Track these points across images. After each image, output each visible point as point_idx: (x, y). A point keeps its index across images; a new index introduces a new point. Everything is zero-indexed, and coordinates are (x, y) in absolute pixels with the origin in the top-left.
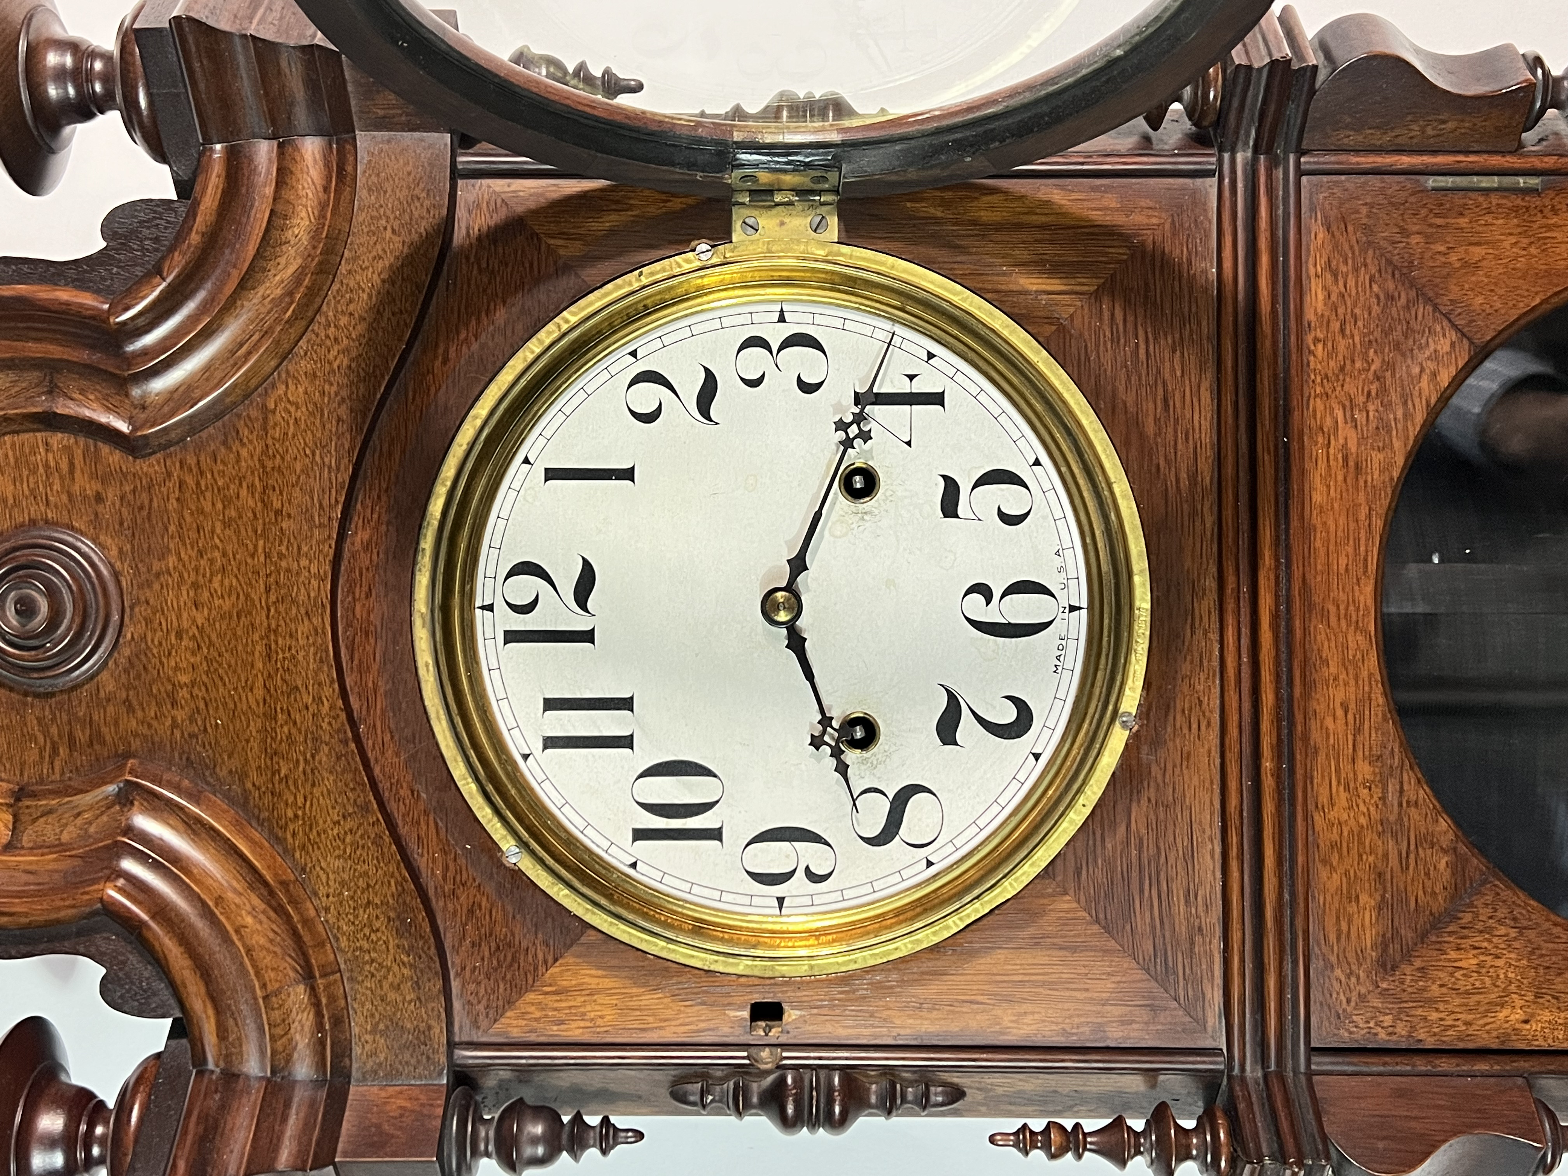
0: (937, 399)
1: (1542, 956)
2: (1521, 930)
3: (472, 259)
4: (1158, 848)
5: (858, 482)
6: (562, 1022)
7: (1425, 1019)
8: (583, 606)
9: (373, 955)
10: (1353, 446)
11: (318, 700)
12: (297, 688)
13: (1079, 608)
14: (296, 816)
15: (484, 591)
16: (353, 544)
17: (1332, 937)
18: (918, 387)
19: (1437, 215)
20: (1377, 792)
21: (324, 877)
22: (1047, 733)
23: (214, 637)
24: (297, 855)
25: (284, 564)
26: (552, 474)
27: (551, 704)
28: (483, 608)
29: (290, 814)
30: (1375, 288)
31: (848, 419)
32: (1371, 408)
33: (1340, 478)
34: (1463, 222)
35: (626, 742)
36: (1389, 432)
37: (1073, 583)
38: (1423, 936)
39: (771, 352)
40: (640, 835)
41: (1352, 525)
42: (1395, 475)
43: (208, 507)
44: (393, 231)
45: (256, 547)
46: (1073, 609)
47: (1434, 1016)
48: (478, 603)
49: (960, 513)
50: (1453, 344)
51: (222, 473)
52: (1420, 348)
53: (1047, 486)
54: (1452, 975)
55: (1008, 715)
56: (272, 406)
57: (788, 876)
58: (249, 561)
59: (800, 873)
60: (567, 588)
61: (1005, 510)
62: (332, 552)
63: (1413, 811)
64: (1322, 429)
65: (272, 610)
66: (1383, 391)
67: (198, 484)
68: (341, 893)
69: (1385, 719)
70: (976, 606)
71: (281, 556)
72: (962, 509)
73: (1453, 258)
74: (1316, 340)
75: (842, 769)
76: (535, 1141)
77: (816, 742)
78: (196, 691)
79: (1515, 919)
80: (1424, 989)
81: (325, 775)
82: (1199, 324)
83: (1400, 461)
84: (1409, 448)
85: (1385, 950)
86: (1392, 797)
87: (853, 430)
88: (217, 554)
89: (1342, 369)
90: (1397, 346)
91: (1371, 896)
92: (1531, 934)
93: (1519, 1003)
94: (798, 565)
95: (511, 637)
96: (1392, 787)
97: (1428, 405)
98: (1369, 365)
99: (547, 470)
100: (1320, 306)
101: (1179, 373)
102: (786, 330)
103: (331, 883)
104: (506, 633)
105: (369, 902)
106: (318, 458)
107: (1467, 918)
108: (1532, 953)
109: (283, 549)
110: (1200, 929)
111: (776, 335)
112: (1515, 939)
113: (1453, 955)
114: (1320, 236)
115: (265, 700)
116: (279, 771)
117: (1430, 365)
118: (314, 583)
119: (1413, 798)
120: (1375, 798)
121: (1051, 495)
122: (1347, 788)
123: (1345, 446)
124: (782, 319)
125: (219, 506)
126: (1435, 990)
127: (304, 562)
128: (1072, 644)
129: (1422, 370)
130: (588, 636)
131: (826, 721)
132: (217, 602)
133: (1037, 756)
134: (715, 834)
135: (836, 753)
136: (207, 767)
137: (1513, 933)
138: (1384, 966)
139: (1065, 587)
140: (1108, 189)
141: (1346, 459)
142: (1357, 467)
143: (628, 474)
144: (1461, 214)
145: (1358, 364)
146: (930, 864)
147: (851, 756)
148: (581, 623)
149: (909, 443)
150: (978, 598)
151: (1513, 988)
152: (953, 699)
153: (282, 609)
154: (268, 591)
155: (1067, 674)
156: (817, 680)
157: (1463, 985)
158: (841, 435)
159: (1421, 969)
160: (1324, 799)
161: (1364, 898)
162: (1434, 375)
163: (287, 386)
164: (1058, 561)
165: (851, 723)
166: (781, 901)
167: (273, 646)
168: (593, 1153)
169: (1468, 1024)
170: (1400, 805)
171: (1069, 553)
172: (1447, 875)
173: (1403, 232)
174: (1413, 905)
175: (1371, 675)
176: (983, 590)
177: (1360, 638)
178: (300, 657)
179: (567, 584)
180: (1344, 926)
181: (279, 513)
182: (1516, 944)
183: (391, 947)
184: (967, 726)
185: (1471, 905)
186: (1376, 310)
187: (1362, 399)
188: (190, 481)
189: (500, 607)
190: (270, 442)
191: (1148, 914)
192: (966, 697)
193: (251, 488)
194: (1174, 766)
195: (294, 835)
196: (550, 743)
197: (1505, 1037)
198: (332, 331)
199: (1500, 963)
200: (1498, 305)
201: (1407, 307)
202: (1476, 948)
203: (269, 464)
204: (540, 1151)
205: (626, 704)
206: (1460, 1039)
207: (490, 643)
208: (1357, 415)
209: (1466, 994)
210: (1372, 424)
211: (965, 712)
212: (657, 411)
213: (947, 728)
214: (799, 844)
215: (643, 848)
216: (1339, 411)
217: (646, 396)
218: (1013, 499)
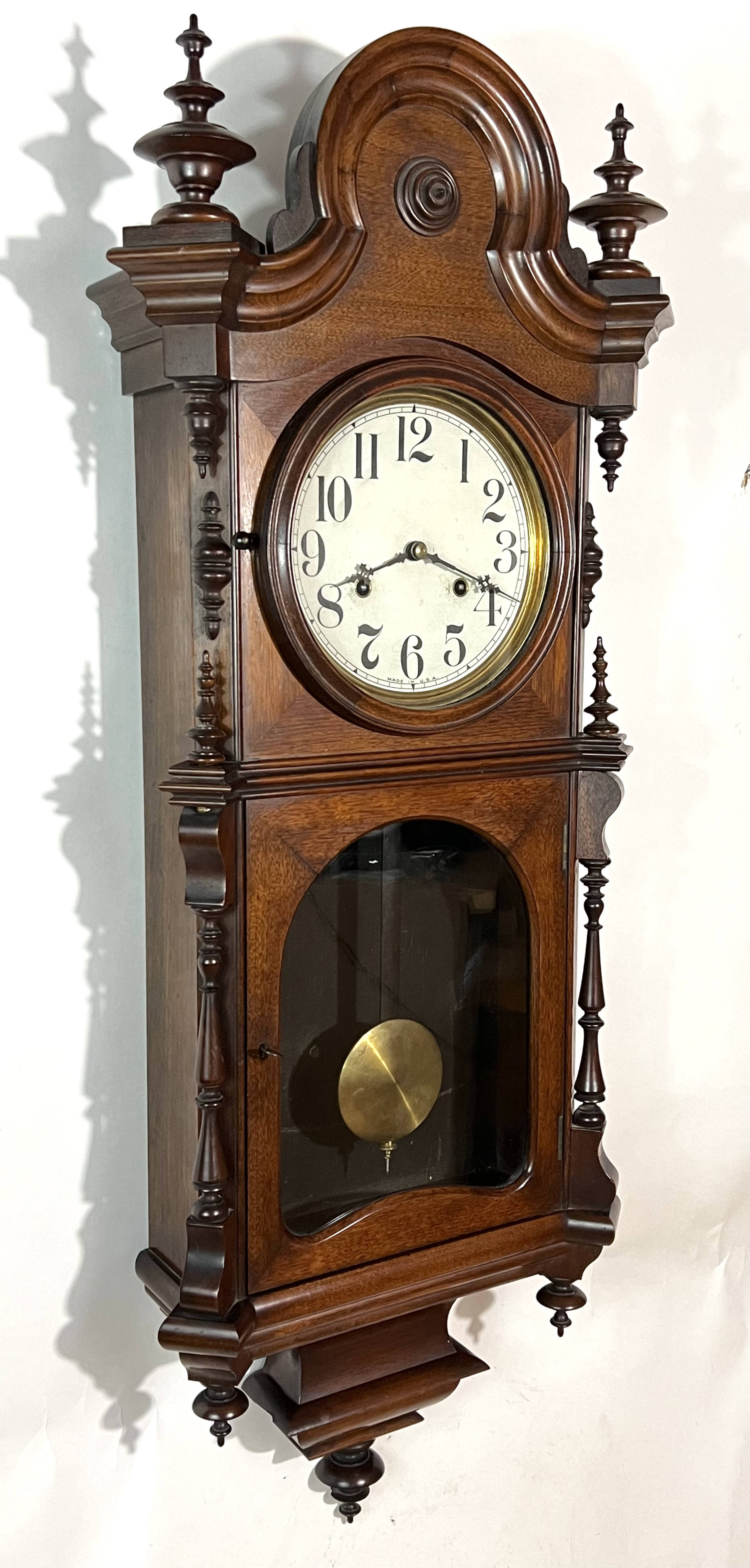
0: (492, 623)
1: (285, 902)
2: (295, 891)
4: (325, 727)
5: (461, 587)
7: (258, 852)
8: (413, 456)
9: (286, 346)
10: (477, 801)
11: (390, 327)
12: (395, 317)
13: (413, 688)
14: (344, 312)
15: (421, 408)
16: (444, 348)
17: (291, 807)
18: (496, 613)
19: (555, 829)
20: (348, 823)
21: (318, 324)
22: (365, 675)
23: (415, 279)
24: (328, 312)
25: (444, 316)
26: (465, 443)
27: (374, 437)
28: (414, 408)
29: (345, 309)
30: (531, 806)
32: (490, 808)
33: (465, 797)
34: (552, 840)
35: (359, 475)
36: (481, 816)
37: (422, 685)
38: (292, 848)
39: (510, 547)
40: (321, 479)
41: (447, 804)
42: (467, 821)
43: (466, 281)
45: (450, 303)
46: (413, 685)
47: (260, 857)
48: (417, 405)
49: (449, 634)
50: (511, 840)
51: (479, 290)
52: (510, 826)
53: (460, 672)
54: (277, 862)
55: (371, 658)
56: (504, 316)
57: (305, 553)
58: (446, 299)
59: (307, 559)
60: (420, 448)
61: (450, 653)
62: (448, 339)
63: (341, 839)
64: (483, 788)
65: (426, 309)
66: (495, 813)
67: (474, 278)
68: (312, 332)
69: (376, 824)
70: (413, 642)
71: (447, 315)
72: (451, 635)
73: (540, 837)
74: (513, 783)
76: (202, 423)
78: (394, 267)
79: (299, 888)
80: (270, 851)
81: (361, 329)
82: (520, 734)
83: (471, 822)
84: (477, 825)
85: (287, 831)
86: (347, 829)
87: (485, 584)
88: (447, 284)
89: (503, 795)
90: (511, 817)
91: (309, 823)
92: (294, 895)
93: (266, 894)
94: (435, 559)
95: (402, 420)
96: (350, 829)
97: (490, 832)
98: (505, 806)
99: (467, 441)
100: (525, 783)
101: (503, 726)
102: (518, 553)
103: (316, 328)
104: (404, 418)
105: (308, 346)
106: (484, 336)
107: (299, 867)
108: (286, 897)
109: (450, 316)
110: (292, 748)
111: (516, 549)
112: (292, 889)
113: (285, 863)
114: (549, 782)
115: (390, 301)
116: (362, 306)
117: (504, 832)
118: (437, 330)
119: (346, 839)
120: (346, 822)
121: (456, 674)
122: (350, 810)
123: (475, 798)
124: (522, 552)
125: (466, 287)
126: (270, 855)
127: (445, 325)
128: (399, 686)
129: (502, 828)
130: (401, 458)
131: (372, 572)
132: (430, 282)
133: (355, 671)
134: (321, 518)
135: (358, 576)
136: (364, 270)
137: (294, 888)
138: (280, 831)
139: (422, 682)
140: (566, 693)
141: (471, 799)
142: (467, 804)
143: (464, 480)
144: (554, 839)
145: (504, 802)
146: (312, 621)
147: (354, 585)
148: (407, 455)
149: (475, 610)
150: (416, 643)
151: (272, 890)
152: (378, 631)
153: (427, 313)
154: (434, 307)
155: (387, 684)
156: (387, 567)
157: (273, 868)
158: (484, 579)
159: (278, 847)
160: (345, 799)
161: (307, 820)
162: (500, 833)
163: (511, 324)
164: (431, 678)
165: (368, 584)
166: (296, 549)
167: (412, 308)
168: (195, 452)
169: (257, 872)
170: (343, 833)
171: (434, 683)
172: (316, 856)
173: (550, 815)
174: (305, 842)
175: (393, 816)
176: (419, 645)
177: (407, 810)
178: (408, 320)
179: (422, 448)
180: (296, 812)
181: (463, 315)
182: (289, 890)
183: (290, 355)
184: (365, 639)
185: (304, 868)
186: (523, 807)
187: (492, 804)
188: (476, 274)
189: (414, 415)
190: (490, 314)
191: (298, 723)
192: (378, 638)
193: (473, 303)
194: (357, 733)
195: (336, 310)
196: (359, 436)
197: (252, 889)
198: (530, 346)
199: (282, 884)
200: (525, 857)
201: (523, 820)
202: (288, 872)
203: (482, 312)
204: (197, 425)
205: (374, 475)
206: (251, 868)
207: (400, 410)
208: (487, 802)
209: (269, 869)
210: (483, 809)
211: (372, 638)
212: (488, 494)
213: (365, 630)
214: (317, 559)
215: (316, 481)
216: (488, 795)
217: (494, 489)
218: (454, 657)
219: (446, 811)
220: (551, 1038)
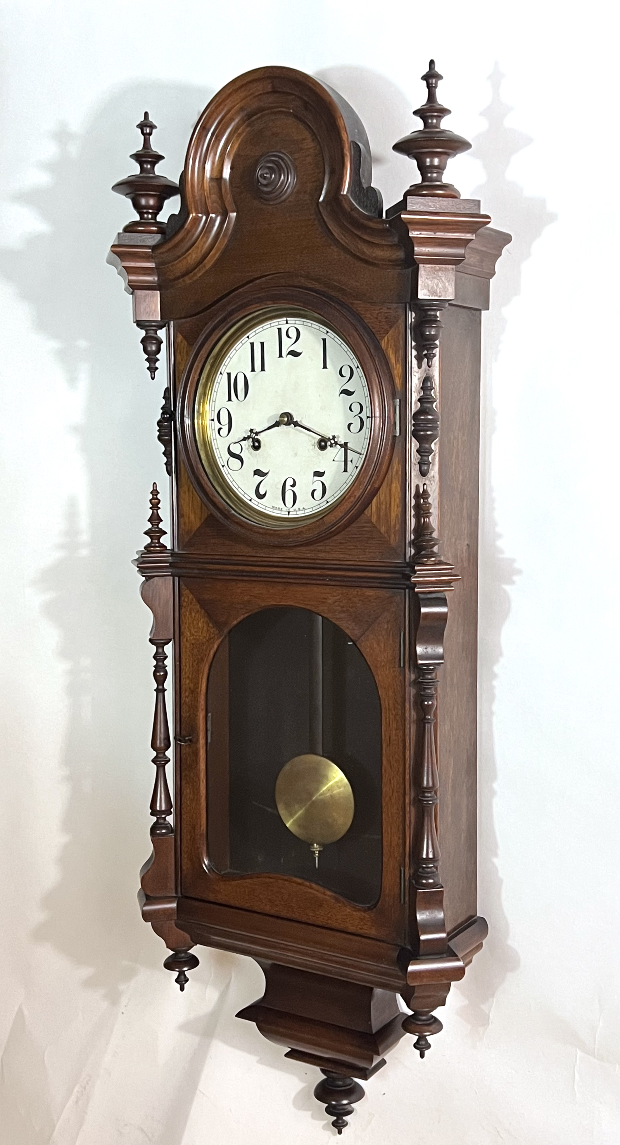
0: (345, 470)
2: (207, 641)
3: (381, 311)
5: (322, 444)
6: (180, 353)
8: (289, 354)
10: (329, 601)
11: (252, 271)
12: (256, 264)
13: (289, 515)
15: (291, 320)
18: (349, 463)
19: (393, 633)
20: (240, 601)
22: (257, 503)
23: (269, 235)
24: (214, 268)
25: (288, 256)
26: (324, 340)
27: (262, 344)
28: (287, 321)
30: (372, 611)
31: (336, 440)
33: (320, 597)
34: (391, 642)
35: (253, 370)
36: (334, 613)
37: (295, 513)
38: (206, 611)
39: (359, 414)
40: (229, 375)
41: (308, 599)
43: (303, 229)
44: (381, 284)
45: (292, 246)
46: (289, 512)
47: (188, 614)
48: (288, 319)
50: (356, 635)
51: (312, 233)
52: (355, 624)
53: (321, 505)
54: (197, 620)
55: (262, 492)
56: (332, 247)
57: (220, 422)
58: (289, 245)
59: (221, 426)
60: (294, 348)
61: (316, 491)
63: (236, 612)
64: (333, 592)
65: (276, 254)
66: (344, 612)
67: (310, 225)
68: (205, 284)
69: (258, 605)
70: (290, 482)
71: (290, 255)
72: (316, 478)
73: (381, 637)
74: (358, 592)
75: (244, 439)
76: (150, 347)
77: (251, 431)
78: (255, 231)
80: (194, 611)
81: (234, 276)
82: (363, 555)
86: (239, 606)
87: (333, 442)
88: (290, 234)
89: (350, 599)
94: (296, 424)
95: (280, 330)
96: (242, 606)
97: (340, 626)
98: (351, 608)
99: (325, 339)
100: (367, 593)
101: (349, 548)
102: (364, 419)
103: (208, 280)
104: (281, 328)
105: (203, 292)
107: (211, 625)
108: (203, 644)
109: (292, 256)
110: (206, 547)
111: (363, 415)
113: (202, 620)
114: (387, 595)
115: (252, 254)
116: (235, 261)
117: (351, 628)
118: (283, 267)
121: (319, 506)
122: (241, 593)
123: (329, 599)
124: (368, 417)
125: (303, 233)
126: (193, 614)
127: (289, 263)
128: (279, 512)
129: (350, 625)
130: (281, 356)
131: (257, 434)
132: (278, 235)
133: (250, 500)
134: (230, 399)
135: (249, 437)
136: (235, 237)
137: (207, 638)
138: (199, 600)
139: (295, 510)
140: (401, 527)
141: (325, 599)
143: (325, 367)
144: (393, 641)
145: (351, 605)
146: (223, 466)
147: (250, 442)
148: (284, 353)
149: (334, 460)
150: (292, 483)
151: (195, 637)
152: (266, 474)
153: (276, 257)
154: (281, 252)
155: (271, 510)
156: (268, 430)
158: (331, 438)
159: (198, 610)
160: (238, 586)
162: (348, 628)
163: (337, 252)
164: (301, 508)
165: (258, 441)
166: (213, 420)
167: (266, 255)
168: (148, 365)
169: (186, 623)
170: (237, 608)
171: (303, 512)
172: (220, 620)
174: (214, 610)
175: (270, 602)
176: (294, 485)
177: (279, 600)
178: (263, 264)
179: (296, 348)
180: (208, 589)
181: (302, 253)
183: (193, 300)
184: (258, 479)
185: (214, 627)
186: (366, 611)
187: (342, 604)
188: (310, 223)
189: (288, 326)
190: (322, 248)
191: (209, 532)
192: (267, 478)
193: (308, 243)
195: (219, 267)
196: (252, 344)
197: (184, 634)
198: (353, 266)
199: (200, 634)
200: (367, 650)
201: (367, 621)
202: (203, 627)
203: (316, 248)
204: (147, 349)
205: (263, 369)
206: (182, 620)
207: (277, 323)
208: (337, 603)
209: (193, 623)
210: (335, 608)
211: (262, 478)
212: (342, 375)
213: (258, 472)
214: (227, 426)
215: (225, 376)
216: (338, 598)
217: (346, 372)
218: (318, 494)
219: (305, 604)
220: (393, 801)
